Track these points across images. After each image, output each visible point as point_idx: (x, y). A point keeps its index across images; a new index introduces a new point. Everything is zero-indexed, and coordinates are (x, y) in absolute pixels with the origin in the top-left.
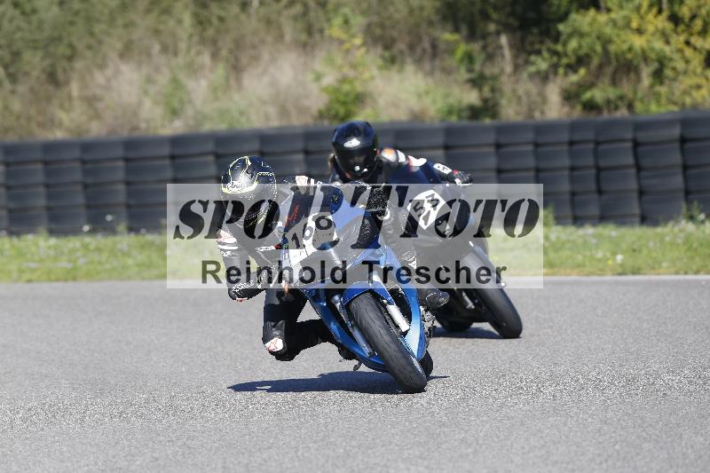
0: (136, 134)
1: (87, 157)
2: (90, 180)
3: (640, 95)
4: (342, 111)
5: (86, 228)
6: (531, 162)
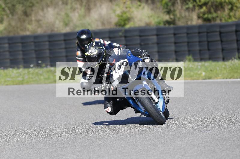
0: (53, 32)
1: (36, 41)
2: (37, 49)
3: (224, 16)
4: (123, 23)
5: (32, 66)
6: (186, 40)
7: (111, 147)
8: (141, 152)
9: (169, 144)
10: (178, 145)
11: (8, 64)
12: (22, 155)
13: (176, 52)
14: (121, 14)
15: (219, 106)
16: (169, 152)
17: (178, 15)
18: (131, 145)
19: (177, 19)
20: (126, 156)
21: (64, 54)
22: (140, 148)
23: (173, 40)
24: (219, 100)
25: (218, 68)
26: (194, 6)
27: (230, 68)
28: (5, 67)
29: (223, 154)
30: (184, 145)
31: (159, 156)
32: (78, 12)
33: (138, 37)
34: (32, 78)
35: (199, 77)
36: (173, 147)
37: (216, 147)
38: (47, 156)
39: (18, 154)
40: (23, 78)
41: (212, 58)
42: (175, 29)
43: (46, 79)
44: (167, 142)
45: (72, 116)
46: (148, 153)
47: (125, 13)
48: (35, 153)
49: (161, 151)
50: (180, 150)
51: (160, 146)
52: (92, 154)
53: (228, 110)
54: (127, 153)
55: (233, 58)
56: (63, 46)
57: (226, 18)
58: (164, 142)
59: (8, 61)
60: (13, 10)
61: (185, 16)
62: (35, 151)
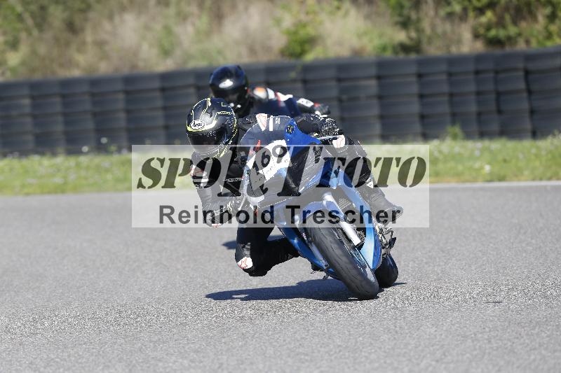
0: (135, 71)
1: (95, 90)
2: (97, 109)
3: (535, 33)
4: (298, 49)
5: (85, 149)
6: (445, 88)
7: (271, 341)
8: (340, 351)
9: (407, 334)
10: (428, 337)
11: (31, 145)
12: (61, 360)
13: (423, 117)
14: (293, 29)
15: (524, 245)
16: (405, 353)
17: (428, 31)
18: (318, 336)
19: (425, 40)
20: (307, 360)
21: (161, 122)
22: (339, 344)
23: (415, 89)
24: (522, 231)
25: (521, 156)
26: (465, 10)
27: (550, 156)
28: (24, 153)
29: (532, 357)
30: (441, 335)
31: (382, 361)
32: (193, 24)
33: (333, 83)
34: (86, 178)
35: (476, 176)
36: (416, 340)
37: (516, 340)
38: (120, 360)
39: (53, 357)
40: (65, 177)
41: (508, 131)
42: (420, 63)
43: (118, 180)
44: (400, 327)
45: (179, 267)
46: (357, 355)
47: (304, 26)
48: (92, 355)
49: (388, 349)
50: (431, 349)
51: (385, 337)
52: (225, 357)
53: (545, 253)
54: (307, 355)
55: (556, 132)
56: (159, 103)
57: (541, 38)
58: (394, 328)
59: (30, 138)
60: (41, 19)
61: (445, 34)
62: (94, 350)
